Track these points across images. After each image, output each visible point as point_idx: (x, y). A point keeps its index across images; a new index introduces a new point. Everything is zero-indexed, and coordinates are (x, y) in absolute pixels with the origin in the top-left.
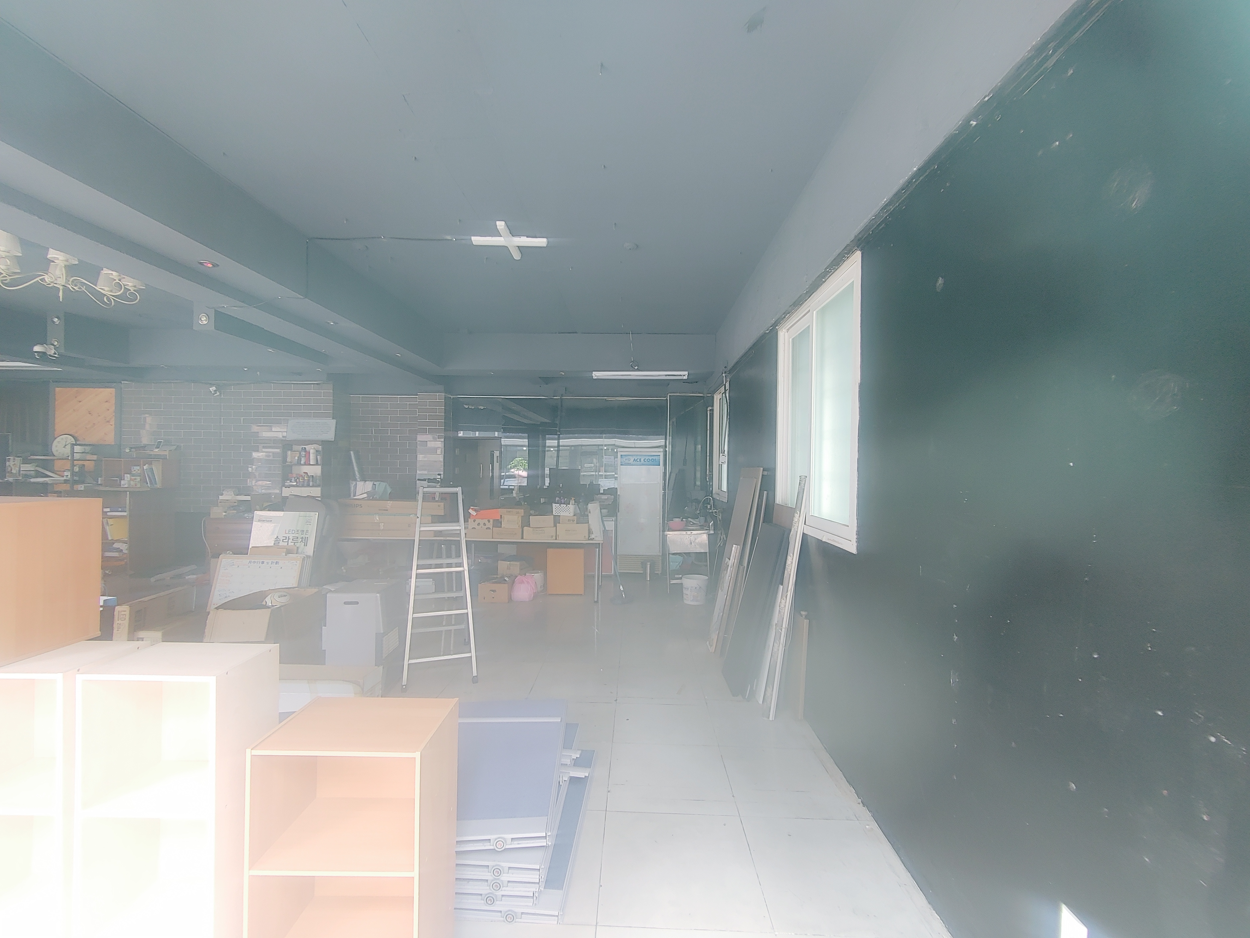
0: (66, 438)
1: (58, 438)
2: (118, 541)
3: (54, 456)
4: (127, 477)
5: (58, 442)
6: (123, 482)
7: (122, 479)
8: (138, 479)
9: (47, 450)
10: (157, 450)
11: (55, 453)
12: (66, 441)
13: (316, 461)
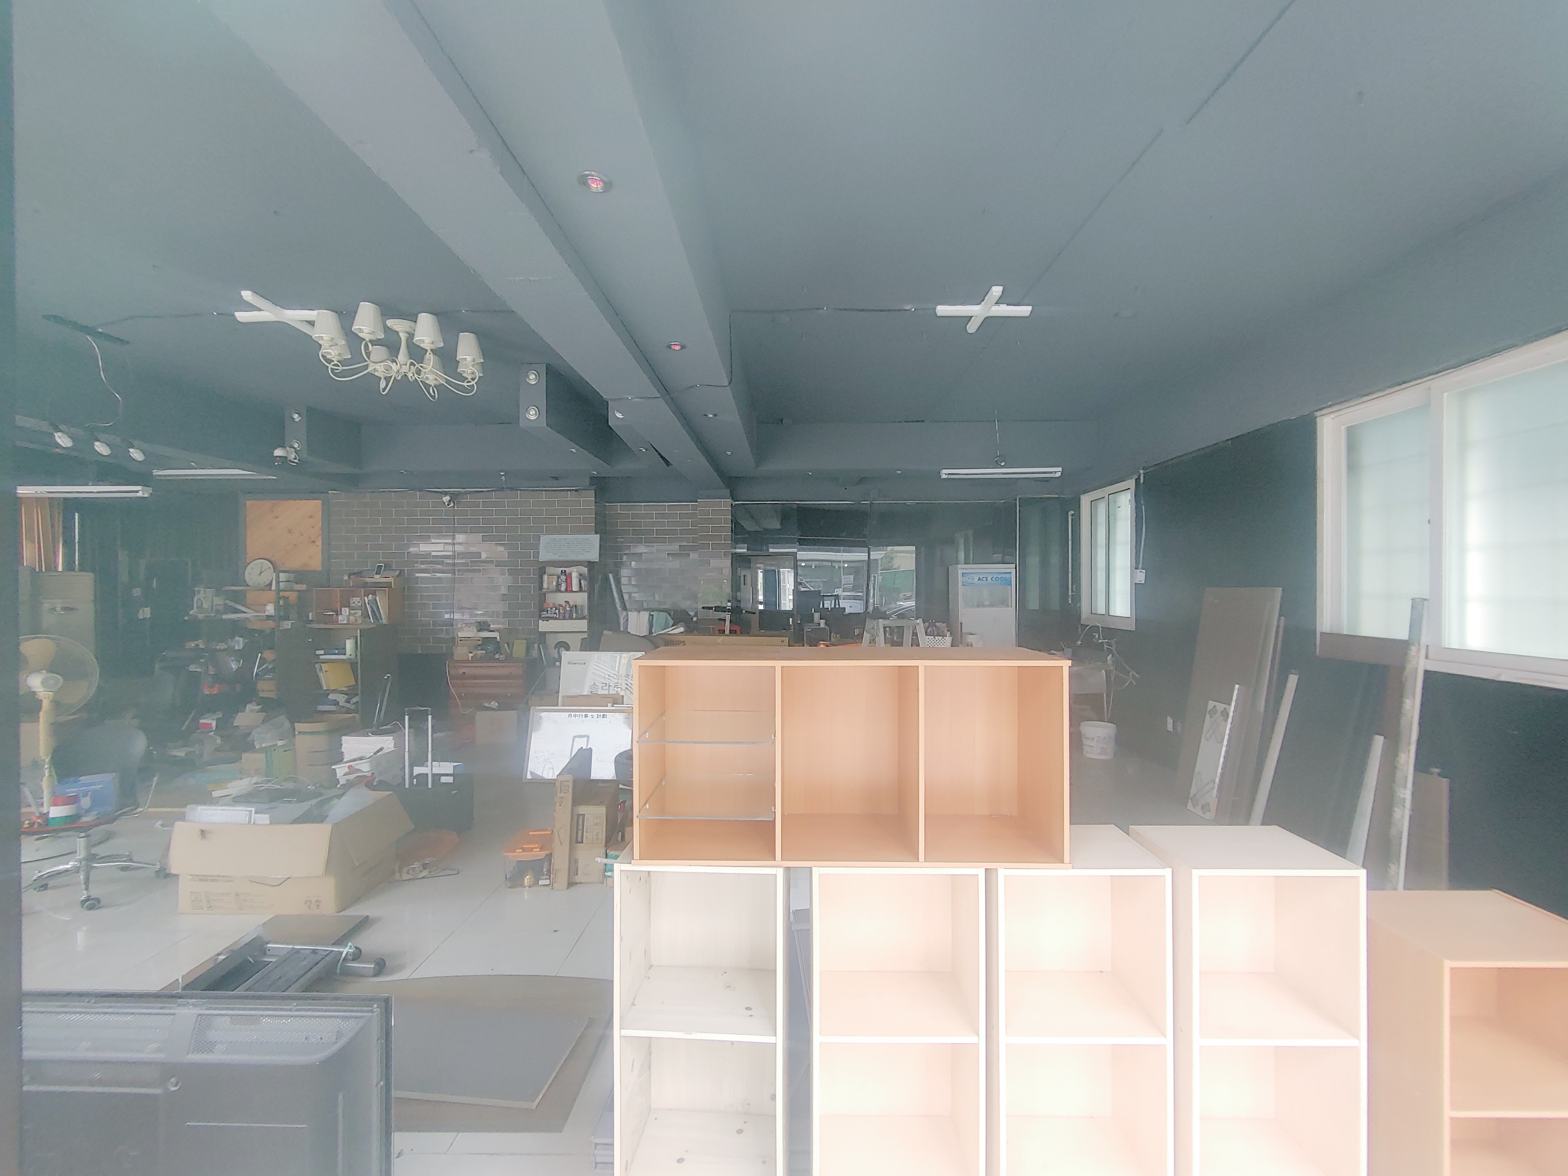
0: (262, 563)
1: (251, 564)
2: (334, 691)
3: (248, 585)
4: (346, 611)
5: (252, 568)
6: (340, 618)
7: (338, 613)
8: (359, 613)
9: (238, 578)
10: (378, 576)
11: (248, 582)
12: (262, 567)
13: (579, 586)
